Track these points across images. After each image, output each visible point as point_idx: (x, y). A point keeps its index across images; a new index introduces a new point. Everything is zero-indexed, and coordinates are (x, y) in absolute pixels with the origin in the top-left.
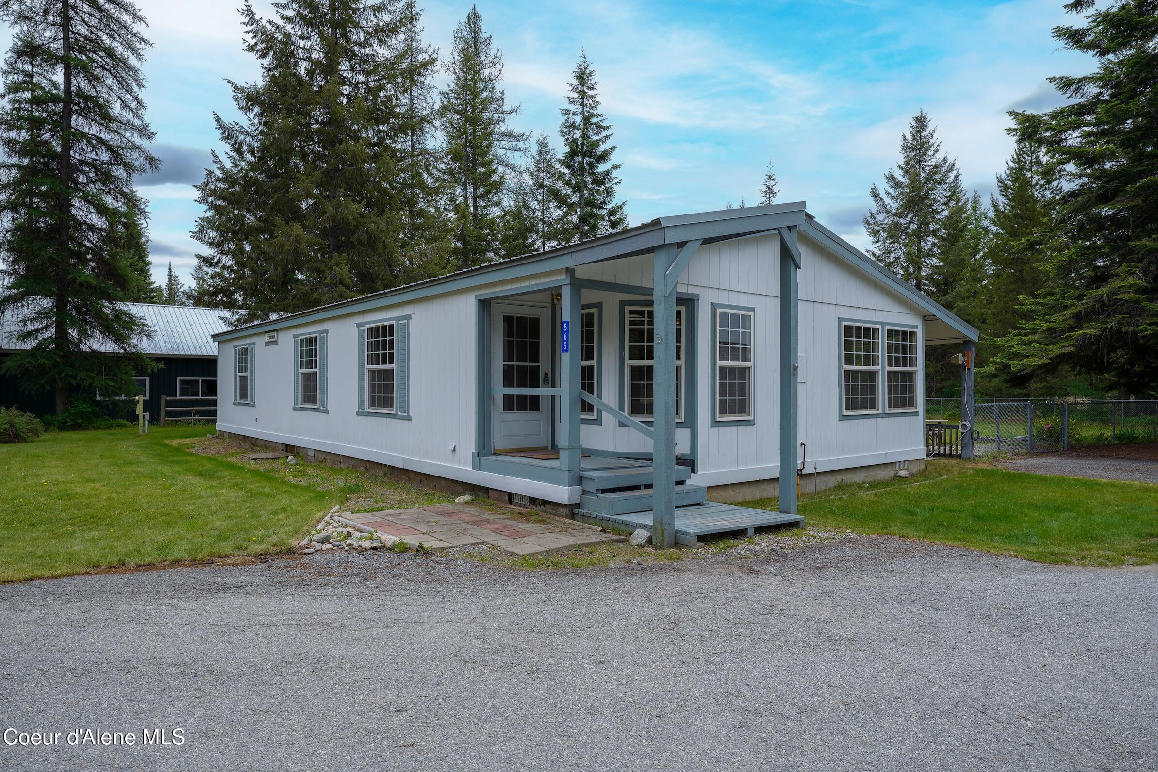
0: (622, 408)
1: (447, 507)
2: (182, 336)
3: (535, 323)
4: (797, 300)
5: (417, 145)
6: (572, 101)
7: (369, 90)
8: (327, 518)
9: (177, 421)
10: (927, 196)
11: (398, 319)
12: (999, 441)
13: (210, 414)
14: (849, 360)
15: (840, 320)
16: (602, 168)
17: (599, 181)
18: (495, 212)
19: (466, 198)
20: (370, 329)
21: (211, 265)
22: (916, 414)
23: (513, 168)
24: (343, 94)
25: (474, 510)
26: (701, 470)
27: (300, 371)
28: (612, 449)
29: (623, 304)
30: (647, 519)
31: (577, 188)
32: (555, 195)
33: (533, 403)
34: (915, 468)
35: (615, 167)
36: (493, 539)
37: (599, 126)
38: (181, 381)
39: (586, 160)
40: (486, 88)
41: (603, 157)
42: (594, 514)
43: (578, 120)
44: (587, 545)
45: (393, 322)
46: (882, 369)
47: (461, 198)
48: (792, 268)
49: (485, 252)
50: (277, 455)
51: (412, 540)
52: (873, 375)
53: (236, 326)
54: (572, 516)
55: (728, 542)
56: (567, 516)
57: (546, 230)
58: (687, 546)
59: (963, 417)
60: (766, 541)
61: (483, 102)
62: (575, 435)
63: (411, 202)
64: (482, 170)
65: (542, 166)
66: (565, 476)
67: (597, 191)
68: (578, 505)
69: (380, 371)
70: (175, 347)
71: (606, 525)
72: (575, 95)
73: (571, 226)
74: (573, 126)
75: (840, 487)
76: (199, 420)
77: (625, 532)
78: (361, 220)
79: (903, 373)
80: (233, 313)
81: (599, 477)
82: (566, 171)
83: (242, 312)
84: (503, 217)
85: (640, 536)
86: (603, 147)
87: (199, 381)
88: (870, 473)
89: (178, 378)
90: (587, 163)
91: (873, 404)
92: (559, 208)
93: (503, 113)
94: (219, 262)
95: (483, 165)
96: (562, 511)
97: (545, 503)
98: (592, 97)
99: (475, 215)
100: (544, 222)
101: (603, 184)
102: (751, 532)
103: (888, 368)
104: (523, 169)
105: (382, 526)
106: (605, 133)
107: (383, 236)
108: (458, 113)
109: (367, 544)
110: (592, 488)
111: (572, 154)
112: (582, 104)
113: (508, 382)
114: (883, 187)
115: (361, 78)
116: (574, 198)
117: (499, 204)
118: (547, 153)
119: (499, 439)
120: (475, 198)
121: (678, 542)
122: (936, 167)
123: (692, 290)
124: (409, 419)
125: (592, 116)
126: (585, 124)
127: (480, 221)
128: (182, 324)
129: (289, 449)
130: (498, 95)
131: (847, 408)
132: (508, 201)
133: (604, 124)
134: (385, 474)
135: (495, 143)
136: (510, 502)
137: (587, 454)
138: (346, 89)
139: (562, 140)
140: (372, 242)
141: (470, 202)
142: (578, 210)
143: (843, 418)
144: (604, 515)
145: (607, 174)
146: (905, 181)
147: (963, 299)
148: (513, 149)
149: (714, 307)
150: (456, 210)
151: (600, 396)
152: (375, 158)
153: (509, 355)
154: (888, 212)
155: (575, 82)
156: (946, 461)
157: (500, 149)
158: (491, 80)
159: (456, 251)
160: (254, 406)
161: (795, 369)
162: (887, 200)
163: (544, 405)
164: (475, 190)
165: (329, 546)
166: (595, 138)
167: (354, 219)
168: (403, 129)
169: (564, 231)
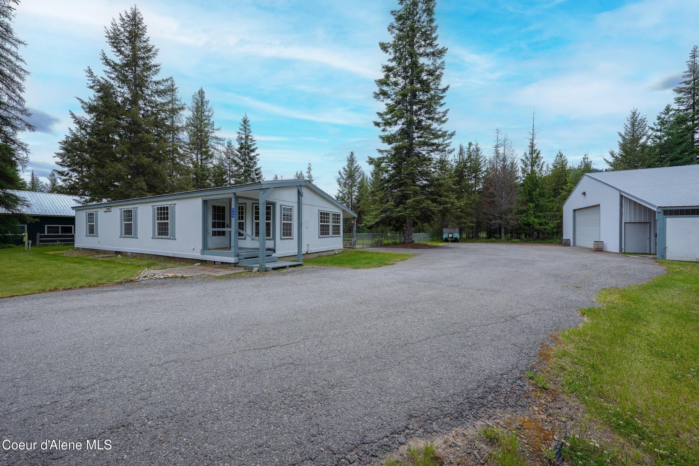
0: (253, 235)
1: (192, 267)
2: (48, 206)
3: (223, 208)
4: (302, 204)
5: (175, 136)
6: (241, 129)
7: (153, 113)
8: (144, 272)
9: (47, 245)
10: (354, 175)
11: (170, 205)
12: (363, 244)
13: (70, 241)
14: (321, 222)
15: (319, 210)
16: (252, 154)
17: (251, 159)
18: (210, 166)
19: (198, 159)
20: (158, 208)
21: (63, 175)
22: (340, 236)
23: (218, 150)
24: (140, 114)
25: (202, 267)
26: (277, 252)
27: (123, 222)
28: (249, 247)
29: (253, 204)
30: (258, 265)
31: (243, 160)
32: (234, 162)
33: (223, 233)
34: (340, 251)
35: (257, 155)
36: (208, 273)
37: (251, 139)
38: (48, 227)
39: (246, 151)
40: (206, 119)
41: (253, 151)
42: (242, 265)
43: (244, 136)
44: (239, 273)
45: (168, 206)
46: (331, 224)
47: (195, 159)
48: (301, 196)
49: (205, 180)
50: (111, 255)
51: (179, 275)
52: (328, 226)
53: (83, 204)
54: (236, 266)
55: (281, 270)
56: (234, 267)
57: (231, 174)
58: (269, 271)
59: (353, 237)
60: (292, 269)
61: (205, 124)
62: (236, 242)
63: (173, 159)
64: (204, 150)
65: (229, 151)
66: (233, 254)
67: (251, 162)
68: (237, 263)
69: (162, 223)
70: (44, 211)
71: (245, 268)
72: (242, 127)
73: (241, 173)
74: (242, 138)
75: (319, 257)
76: (60, 244)
77: (250, 269)
78: (150, 164)
79: (337, 225)
80: (81, 198)
81: (243, 254)
82: (239, 154)
83: (87, 198)
84: (213, 168)
85: (256, 269)
86: (253, 147)
87: (59, 227)
88: (328, 252)
89: (46, 226)
90: (247, 152)
91: (328, 234)
92: (236, 166)
93: (213, 129)
94: (68, 174)
95: (205, 148)
96: (232, 265)
97: (226, 263)
98: (249, 129)
99: (201, 166)
100: (230, 171)
101: (253, 160)
102: (288, 267)
103: (333, 224)
104: (222, 151)
105: (167, 272)
106: (253, 142)
107: (160, 172)
108: (194, 127)
109: (162, 277)
110: (242, 258)
111: (241, 148)
112: (245, 131)
113: (214, 227)
114: (342, 171)
115: (149, 108)
116: (242, 164)
117: (212, 163)
118: (231, 147)
119: (210, 245)
120: (201, 160)
121: (266, 270)
122: (356, 167)
123: (274, 201)
124: (175, 239)
125: (249, 136)
126: (246, 138)
127: (203, 168)
128: (47, 201)
129: (117, 253)
130: (211, 123)
131: (321, 235)
132: (215, 162)
133: (253, 139)
134: (165, 259)
135: (210, 140)
136: (215, 264)
137: (241, 249)
138: (142, 112)
139: (237, 143)
140: (155, 174)
141: (199, 161)
142: (244, 168)
143: (320, 237)
144: (245, 265)
145: (254, 156)
146: (348, 170)
147: (363, 205)
148: (218, 143)
149: (281, 206)
150: (193, 163)
151: (246, 231)
152: (157, 141)
153: (214, 218)
154: (343, 179)
155: (243, 123)
156: (349, 249)
157: (212, 142)
158: (209, 117)
159: (193, 179)
160: (98, 236)
161: (302, 223)
162: (343, 175)
163: (227, 234)
164: (201, 157)
165: (147, 278)
166: (250, 144)
167: (147, 164)
168: (169, 131)
169: (238, 175)
